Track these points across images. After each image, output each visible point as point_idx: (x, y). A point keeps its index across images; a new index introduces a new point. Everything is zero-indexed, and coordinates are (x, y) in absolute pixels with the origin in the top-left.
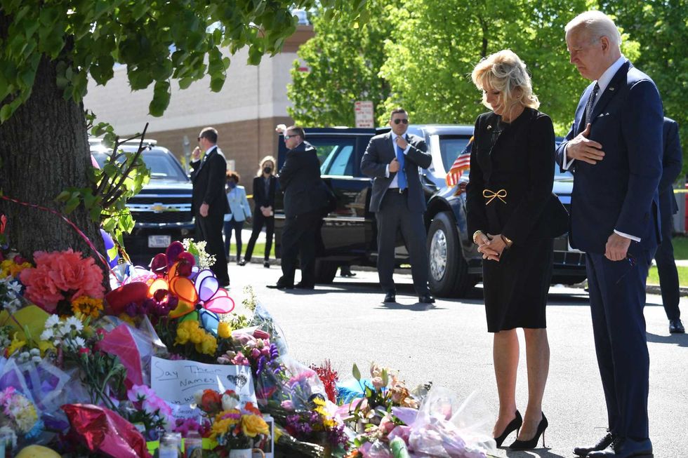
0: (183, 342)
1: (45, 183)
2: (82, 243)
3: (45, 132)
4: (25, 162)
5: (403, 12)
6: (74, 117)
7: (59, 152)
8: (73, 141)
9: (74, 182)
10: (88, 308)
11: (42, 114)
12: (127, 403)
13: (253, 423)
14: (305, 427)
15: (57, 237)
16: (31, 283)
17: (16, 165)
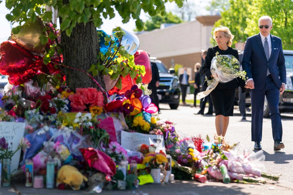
0: (136, 125)
1: (80, 59)
2: (95, 84)
3: (80, 39)
4: (72, 51)
5: (253, 7)
6: (92, 32)
7: (86, 47)
8: (92, 42)
9: (92, 59)
10: (96, 111)
11: (79, 31)
12: (109, 149)
13: (161, 158)
14: (185, 160)
15: (85, 82)
16: (73, 100)
17: (68, 52)
